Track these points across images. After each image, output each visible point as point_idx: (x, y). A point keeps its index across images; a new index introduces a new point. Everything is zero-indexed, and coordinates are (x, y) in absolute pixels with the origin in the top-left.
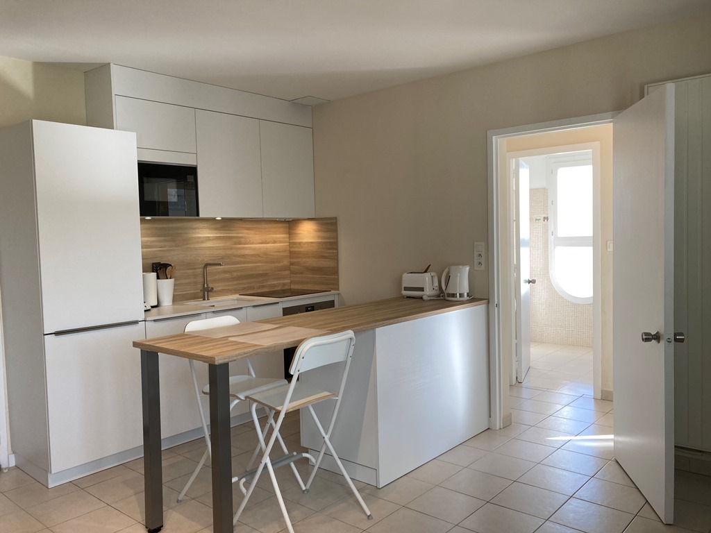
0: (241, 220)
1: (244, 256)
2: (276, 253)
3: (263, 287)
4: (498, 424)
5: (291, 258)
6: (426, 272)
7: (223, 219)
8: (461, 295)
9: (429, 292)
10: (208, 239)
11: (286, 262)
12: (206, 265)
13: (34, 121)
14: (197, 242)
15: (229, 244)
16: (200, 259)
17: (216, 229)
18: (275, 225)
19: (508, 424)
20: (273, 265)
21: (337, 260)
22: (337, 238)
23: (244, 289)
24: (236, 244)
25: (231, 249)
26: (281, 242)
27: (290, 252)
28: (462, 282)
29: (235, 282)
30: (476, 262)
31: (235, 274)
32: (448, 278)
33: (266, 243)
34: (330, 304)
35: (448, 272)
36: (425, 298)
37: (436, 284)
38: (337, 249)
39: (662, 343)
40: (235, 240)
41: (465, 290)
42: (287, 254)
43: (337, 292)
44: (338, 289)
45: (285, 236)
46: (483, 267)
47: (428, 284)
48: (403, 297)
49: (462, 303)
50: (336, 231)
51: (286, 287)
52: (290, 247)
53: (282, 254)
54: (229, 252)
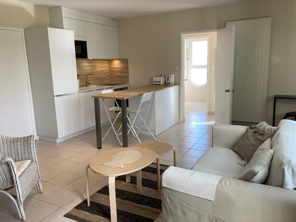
0: (95, 59)
1: (96, 72)
2: (106, 71)
3: (102, 83)
4: (182, 121)
5: (110, 73)
6: (161, 76)
7: (92, 59)
8: (172, 83)
9: (162, 83)
10: (86, 66)
11: (109, 74)
12: (87, 75)
13: (48, 28)
14: (83, 67)
15: (92, 68)
16: (84, 73)
17: (88, 63)
18: (105, 61)
19: (184, 121)
20: (105, 75)
21: (128, 73)
22: (128, 66)
23: (97, 83)
24: (94, 68)
25: (93, 69)
26: (107, 67)
27: (110, 71)
28: (172, 80)
29: (95, 81)
30: (176, 73)
31: (94, 78)
32: (168, 78)
33: (102, 67)
34: (126, 88)
35: (168, 76)
36: (161, 84)
37: (164, 80)
38: (128, 70)
39: (230, 92)
40: (94, 66)
41: (173, 82)
42: (109, 71)
43: (128, 84)
44: (129, 83)
45: (108, 65)
46: (178, 75)
47: (162, 80)
48: (153, 84)
49: (172, 85)
50: (127, 63)
51: (109, 83)
52: (110, 69)
53: (107, 71)
54: (92, 71)
